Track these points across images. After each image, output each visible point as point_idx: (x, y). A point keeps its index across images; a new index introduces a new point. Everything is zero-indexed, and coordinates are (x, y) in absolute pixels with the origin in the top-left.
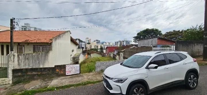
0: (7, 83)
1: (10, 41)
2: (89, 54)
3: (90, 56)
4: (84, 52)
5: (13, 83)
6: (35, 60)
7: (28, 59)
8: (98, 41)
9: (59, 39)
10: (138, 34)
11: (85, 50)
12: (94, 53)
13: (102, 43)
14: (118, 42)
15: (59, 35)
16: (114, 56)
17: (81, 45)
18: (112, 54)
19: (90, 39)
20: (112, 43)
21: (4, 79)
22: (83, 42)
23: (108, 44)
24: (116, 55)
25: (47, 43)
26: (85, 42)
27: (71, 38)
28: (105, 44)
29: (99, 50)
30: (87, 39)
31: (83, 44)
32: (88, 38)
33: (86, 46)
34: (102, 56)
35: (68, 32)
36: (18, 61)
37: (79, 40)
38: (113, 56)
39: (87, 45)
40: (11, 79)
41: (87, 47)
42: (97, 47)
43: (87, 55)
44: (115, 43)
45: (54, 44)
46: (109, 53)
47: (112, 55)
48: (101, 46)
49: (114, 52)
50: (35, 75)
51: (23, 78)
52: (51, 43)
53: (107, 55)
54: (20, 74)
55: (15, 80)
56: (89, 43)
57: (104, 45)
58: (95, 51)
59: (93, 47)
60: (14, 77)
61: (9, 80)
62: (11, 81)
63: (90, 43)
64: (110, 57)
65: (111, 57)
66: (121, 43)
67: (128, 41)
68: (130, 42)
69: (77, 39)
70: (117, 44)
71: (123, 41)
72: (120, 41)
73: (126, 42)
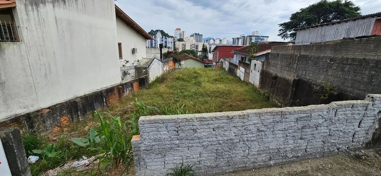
2: (176, 61)
3: (180, 65)
4: (165, 57)
8: (198, 36)
11: (168, 53)
12: (188, 58)
13: (207, 40)
14: (238, 39)
16: (232, 67)
17: (166, 42)
18: (227, 62)
19: (183, 32)
20: (227, 41)
22: (169, 37)
23: (217, 42)
24: (236, 67)
26: (172, 37)
28: (212, 42)
29: (199, 54)
30: (178, 32)
31: (170, 40)
32: (180, 29)
33: (174, 44)
34: (206, 66)
37: (163, 33)
38: (229, 68)
39: (177, 43)
41: (177, 46)
42: (197, 47)
43: (171, 63)
44: (232, 40)
46: (219, 60)
47: (226, 65)
48: (204, 46)
49: (233, 57)
53: (214, 64)
56: (180, 40)
57: (211, 45)
58: (191, 56)
59: (188, 48)
63: (183, 39)
64: (222, 68)
65: (224, 69)
66: (244, 41)
67: (260, 36)
68: (265, 38)
69: (157, 31)
70: (236, 43)
71: (250, 36)
72: (242, 37)
73: (255, 39)
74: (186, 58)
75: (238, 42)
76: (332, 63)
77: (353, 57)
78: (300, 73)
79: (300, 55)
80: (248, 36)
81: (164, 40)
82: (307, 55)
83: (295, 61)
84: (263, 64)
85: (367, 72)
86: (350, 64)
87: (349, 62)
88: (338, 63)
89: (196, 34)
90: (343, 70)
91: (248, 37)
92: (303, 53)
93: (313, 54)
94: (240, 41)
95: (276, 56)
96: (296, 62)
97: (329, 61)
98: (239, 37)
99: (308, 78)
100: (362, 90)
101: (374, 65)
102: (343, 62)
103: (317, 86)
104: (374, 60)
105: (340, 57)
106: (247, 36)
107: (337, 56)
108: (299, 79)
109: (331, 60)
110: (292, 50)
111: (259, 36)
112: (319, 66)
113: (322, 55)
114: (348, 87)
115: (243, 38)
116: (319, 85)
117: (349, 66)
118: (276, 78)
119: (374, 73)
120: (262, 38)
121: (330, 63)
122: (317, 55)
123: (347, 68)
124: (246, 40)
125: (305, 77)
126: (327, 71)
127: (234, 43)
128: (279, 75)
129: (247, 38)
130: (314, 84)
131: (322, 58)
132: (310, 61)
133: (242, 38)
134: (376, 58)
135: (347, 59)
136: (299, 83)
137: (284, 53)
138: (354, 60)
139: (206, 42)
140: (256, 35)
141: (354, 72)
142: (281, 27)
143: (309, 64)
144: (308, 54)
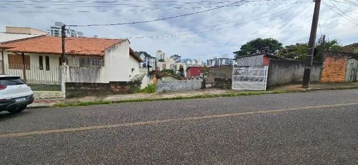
0: (60, 96)
1: (62, 52)
2: (158, 77)
3: (161, 80)
4: (150, 74)
5: (66, 97)
6: (86, 76)
7: (78, 73)
8: (176, 57)
9: (114, 50)
10: (243, 47)
11: (153, 71)
12: (167, 76)
13: (185, 61)
15: (114, 44)
17: (148, 62)
19: (164, 53)
20: (202, 62)
21: (57, 92)
22: (151, 58)
23: (194, 63)
25: (98, 56)
26: (154, 58)
27: (131, 50)
28: (189, 62)
29: (177, 72)
30: (160, 54)
31: (152, 60)
32: (161, 52)
33: (156, 64)
35: (125, 41)
36: (70, 74)
37: (145, 54)
39: (158, 63)
40: (64, 92)
41: (158, 66)
42: (176, 67)
43: (155, 79)
45: (106, 58)
46: (191, 77)
48: (181, 66)
49: (200, 75)
50: (88, 90)
51: (76, 93)
52: (103, 57)
54: (73, 88)
55: (69, 94)
56: (161, 60)
57: (187, 65)
58: (170, 74)
59: (168, 67)
60: (67, 90)
61: (63, 93)
62: (65, 95)
63: (163, 60)
66: (216, 62)
67: (229, 59)
68: (233, 60)
69: (141, 53)
70: (210, 64)
71: (221, 58)
72: (215, 59)
73: (225, 61)
74: (165, 76)
81: (147, 60)
89: (175, 56)
91: (220, 60)
94: (213, 62)
106: (218, 58)
120: (231, 60)
124: (218, 62)
127: (208, 64)
129: (218, 60)
140: (225, 58)
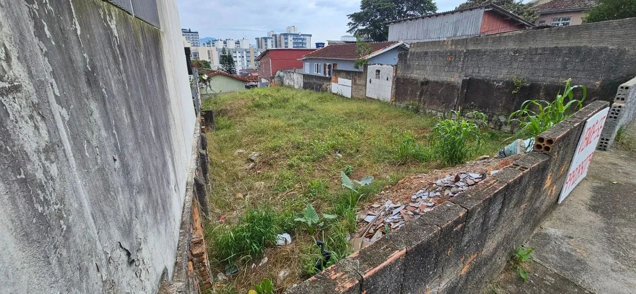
12: (215, 75)
14: (266, 39)
16: (312, 81)
18: (296, 76)
24: (327, 79)
38: (305, 83)
44: (255, 43)
46: (274, 74)
47: (295, 81)
66: (276, 42)
67: (300, 34)
68: (307, 37)
70: (264, 47)
71: (285, 35)
72: (273, 35)
73: (293, 39)
74: (210, 75)
75: (266, 45)
76: (518, 54)
77: (543, 46)
78: (470, 71)
79: (468, 51)
80: (281, 34)
82: (479, 50)
83: (460, 59)
84: (396, 69)
85: (560, 60)
86: (540, 54)
87: (539, 51)
88: (525, 54)
90: (532, 61)
91: (282, 37)
92: (471, 48)
93: (489, 47)
94: (269, 41)
95: (422, 55)
96: (462, 60)
97: (512, 53)
98: (267, 36)
99: (483, 75)
100: (556, 77)
101: (567, 52)
102: (532, 53)
103: (499, 83)
104: (567, 47)
105: (527, 48)
106: (279, 34)
107: (523, 48)
108: (470, 79)
109: (516, 52)
110: (452, 45)
111: (298, 34)
112: (498, 60)
113: (503, 48)
114: (539, 76)
115: (274, 37)
116: (501, 81)
117: (540, 56)
118: (426, 83)
119: (567, 59)
120: (302, 37)
121: (514, 56)
122: (494, 49)
123: (537, 58)
124: (280, 41)
125: (479, 75)
126: (511, 64)
127: (260, 45)
128: (431, 78)
129: (280, 37)
130: (493, 81)
131: (503, 51)
132: (484, 56)
133: (272, 38)
134: (569, 45)
135: (536, 49)
136: (470, 84)
137: (438, 50)
138: (544, 49)
139: (208, 46)
140: (293, 32)
141: (546, 61)
142: (351, 19)
143: (484, 60)
144: (479, 48)
